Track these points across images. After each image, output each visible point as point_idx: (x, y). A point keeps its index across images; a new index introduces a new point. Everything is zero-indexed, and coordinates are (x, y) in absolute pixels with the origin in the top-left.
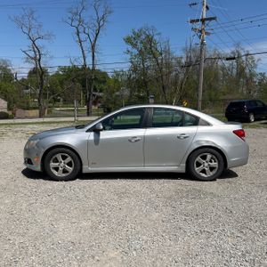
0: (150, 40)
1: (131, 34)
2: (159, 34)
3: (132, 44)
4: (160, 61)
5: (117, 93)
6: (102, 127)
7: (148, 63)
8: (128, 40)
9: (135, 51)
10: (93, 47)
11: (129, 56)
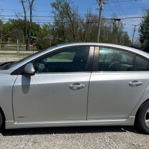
0: (67, 6)
1: (55, 1)
2: (73, 3)
3: (55, 8)
4: (72, 20)
5: (46, 38)
6: (33, 70)
7: (65, 20)
8: (53, 5)
9: (57, 13)
10: (31, 6)
11: (53, 15)
